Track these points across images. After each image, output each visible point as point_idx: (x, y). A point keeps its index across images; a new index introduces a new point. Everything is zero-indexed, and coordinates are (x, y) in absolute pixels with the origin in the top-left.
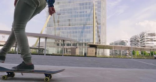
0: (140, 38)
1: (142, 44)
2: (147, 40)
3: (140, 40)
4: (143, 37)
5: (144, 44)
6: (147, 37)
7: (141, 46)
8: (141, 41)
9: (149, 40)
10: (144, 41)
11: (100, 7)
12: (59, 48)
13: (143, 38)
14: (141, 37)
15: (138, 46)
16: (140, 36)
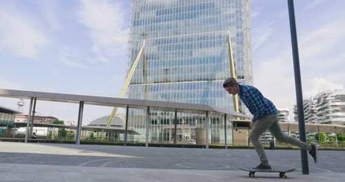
0: (316, 105)
1: (323, 117)
2: (335, 108)
3: (317, 109)
4: (324, 103)
5: (328, 118)
6: (333, 104)
7: (320, 122)
8: (320, 112)
9: (337, 108)
10: (327, 112)
11: (242, 43)
12: (156, 130)
13: (325, 105)
14: (320, 103)
15: (313, 121)
16: (316, 101)
